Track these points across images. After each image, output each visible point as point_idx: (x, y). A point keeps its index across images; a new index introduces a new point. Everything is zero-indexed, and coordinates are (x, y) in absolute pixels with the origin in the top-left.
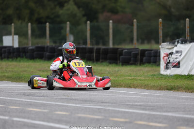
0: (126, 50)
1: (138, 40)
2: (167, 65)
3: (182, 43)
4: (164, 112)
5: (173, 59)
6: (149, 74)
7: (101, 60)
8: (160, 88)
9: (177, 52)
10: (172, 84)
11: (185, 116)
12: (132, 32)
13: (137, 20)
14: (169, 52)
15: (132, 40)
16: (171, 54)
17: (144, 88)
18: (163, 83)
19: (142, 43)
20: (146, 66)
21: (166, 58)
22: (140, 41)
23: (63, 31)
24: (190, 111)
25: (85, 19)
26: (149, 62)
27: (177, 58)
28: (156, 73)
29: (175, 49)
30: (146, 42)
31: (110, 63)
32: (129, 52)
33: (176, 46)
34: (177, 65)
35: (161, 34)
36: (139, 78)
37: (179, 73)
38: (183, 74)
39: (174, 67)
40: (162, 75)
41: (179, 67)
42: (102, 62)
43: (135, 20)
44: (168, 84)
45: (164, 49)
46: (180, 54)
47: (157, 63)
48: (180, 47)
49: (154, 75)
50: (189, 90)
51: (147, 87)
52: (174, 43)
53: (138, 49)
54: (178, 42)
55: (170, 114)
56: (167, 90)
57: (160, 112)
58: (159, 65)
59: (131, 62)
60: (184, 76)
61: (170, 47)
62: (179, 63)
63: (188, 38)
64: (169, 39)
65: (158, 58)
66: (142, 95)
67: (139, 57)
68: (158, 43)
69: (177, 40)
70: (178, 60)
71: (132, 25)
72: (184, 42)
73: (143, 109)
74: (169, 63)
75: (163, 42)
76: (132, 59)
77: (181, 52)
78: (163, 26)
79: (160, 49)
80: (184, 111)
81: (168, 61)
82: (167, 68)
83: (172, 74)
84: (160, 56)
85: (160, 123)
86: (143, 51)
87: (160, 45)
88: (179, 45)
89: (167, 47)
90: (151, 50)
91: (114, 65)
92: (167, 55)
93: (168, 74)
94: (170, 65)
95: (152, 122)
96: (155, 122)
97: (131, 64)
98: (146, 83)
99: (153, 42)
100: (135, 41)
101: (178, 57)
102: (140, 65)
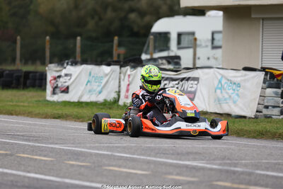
0: (7, 72)
1: (21, 60)
2: (54, 90)
3: (72, 65)
4: (51, 143)
5: (61, 82)
6: (34, 99)
8: (46, 116)
9: (66, 75)
10: (60, 112)
11: (74, 149)
12: (14, 50)
13: (21, 36)
14: (57, 74)
15: (14, 60)
16: (59, 77)
17: (28, 116)
18: (49, 110)
19: (26, 63)
20: (30, 91)
21: (53, 81)
22: (23, 61)
24: (80, 143)
26: (33, 86)
27: (65, 82)
28: (41, 99)
29: (64, 72)
30: (30, 62)
32: (11, 74)
33: (65, 68)
34: (66, 90)
35: (48, 54)
36: (22, 104)
37: (68, 100)
38: (72, 101)
39: (63, 92)
40: (48, 101)
41: (67, 92)
43: (19, 38)
44: (56, 112)
45: (52, 71)
46: (69, 78)
47: (43, 87)
48: (70, 69)
49: (39, 101)
50: (78, 119)
51: (30, 114)
52: (62, 65)
53: (21, 70)
54: (67, 64)
55: (57, 146)
56: (54, 118)
57: (45, 143)
58: (45, 89)
59: (13, 86)
60: (74, 103)
61: (58, 69)
62: (68, 88)
63: (79, 59)
64: (56, 59)
65: (44, 81)
66: (25, 124)
67: (22, 80)
68: (44, 64)
69: (67, 61)
70: (66, 84)
71: (15, 42)
72: (75, 63)
73: (26, 140)
74: (56, 87)
75: (51, 63)
76: (14, 82)
77: (70, 75)
78: (51, 44)
79: (46, 71)
80: (73, 144)
81: (55, 85)
82: (54, 93)
83: (60, 100)
84: (46, 79)
85: (45, 156)
86: (27, 74)
87: (47, 66)
88: (69, 67)
89: (55, 69)
90: (36, 72)
92: (55, 79)
93: (55, 100)
94: (57, 90)
95: (36, 155)
96: (40, 155)
97: (13, 88)
98: (30, 110)
99: (38, 63)
100: (18, 61)
101: (67, 81)
102: (23, 88)
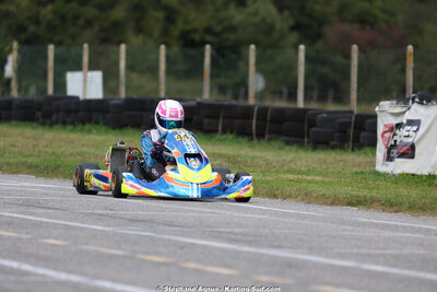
0: (325, 115)
2: (389, 152)
3: (421, 103)
7: (267, 136)
9: (410, 122)
14: (394, 121)
16: (399, 126)
20: (366, 153)
21: (387, 135)
23: (241, 64)
25: (294, 37)
27: (408, 136)
29: (407, 116)
31: (288, 143)
33: (410, 108)
34: (409, 152)
37: (412, 171)
39: (402, 155)
41: (412, 157)
42: (270, 140)
45: (387, 113)
46: (415, 128)
48: (417, 110)
52: (406, 102)
54: (414, 101)
59: (334, 143)
61: (398, 110)
62: (413, 147)
69: (412, 96)
70: (410, 140)
72: (426, 100)
74: (394, 146)
76: (336, 134)
77: (418, 123)
81: (393, 143)
82: (389, 158)
87: (378, 104)
88: (415, 107)
91: (294, 148)
92: (392, 129)
93: (390, 172)
94: (394, 152)
101: (411, 133)
102: (353, 149)
